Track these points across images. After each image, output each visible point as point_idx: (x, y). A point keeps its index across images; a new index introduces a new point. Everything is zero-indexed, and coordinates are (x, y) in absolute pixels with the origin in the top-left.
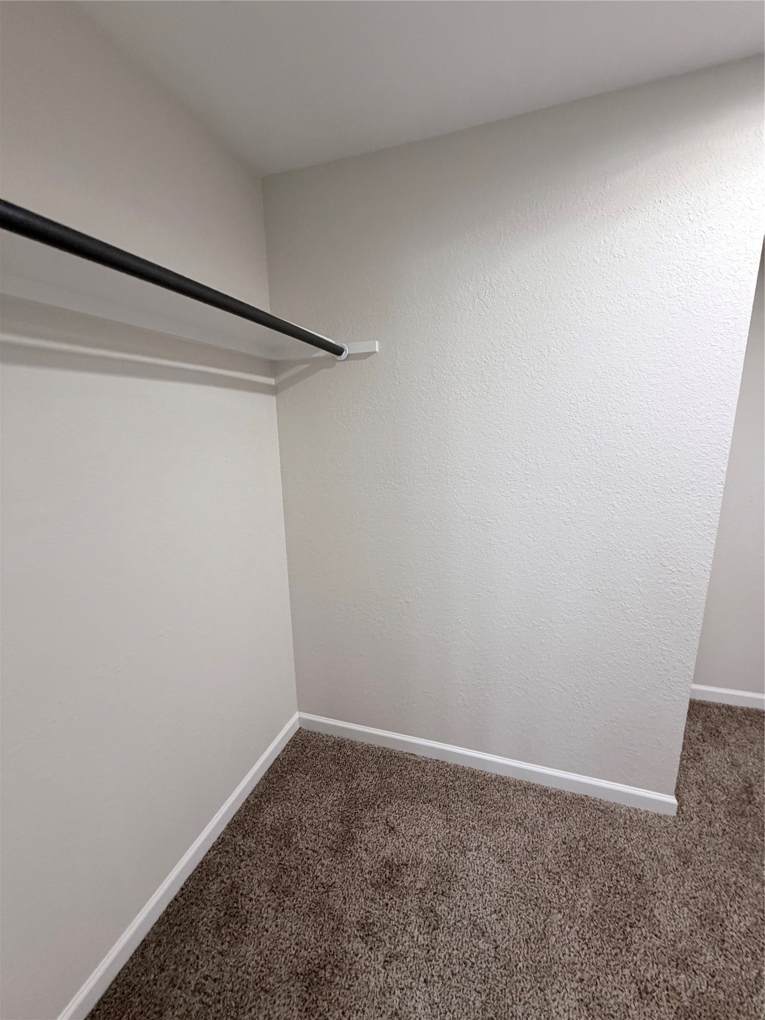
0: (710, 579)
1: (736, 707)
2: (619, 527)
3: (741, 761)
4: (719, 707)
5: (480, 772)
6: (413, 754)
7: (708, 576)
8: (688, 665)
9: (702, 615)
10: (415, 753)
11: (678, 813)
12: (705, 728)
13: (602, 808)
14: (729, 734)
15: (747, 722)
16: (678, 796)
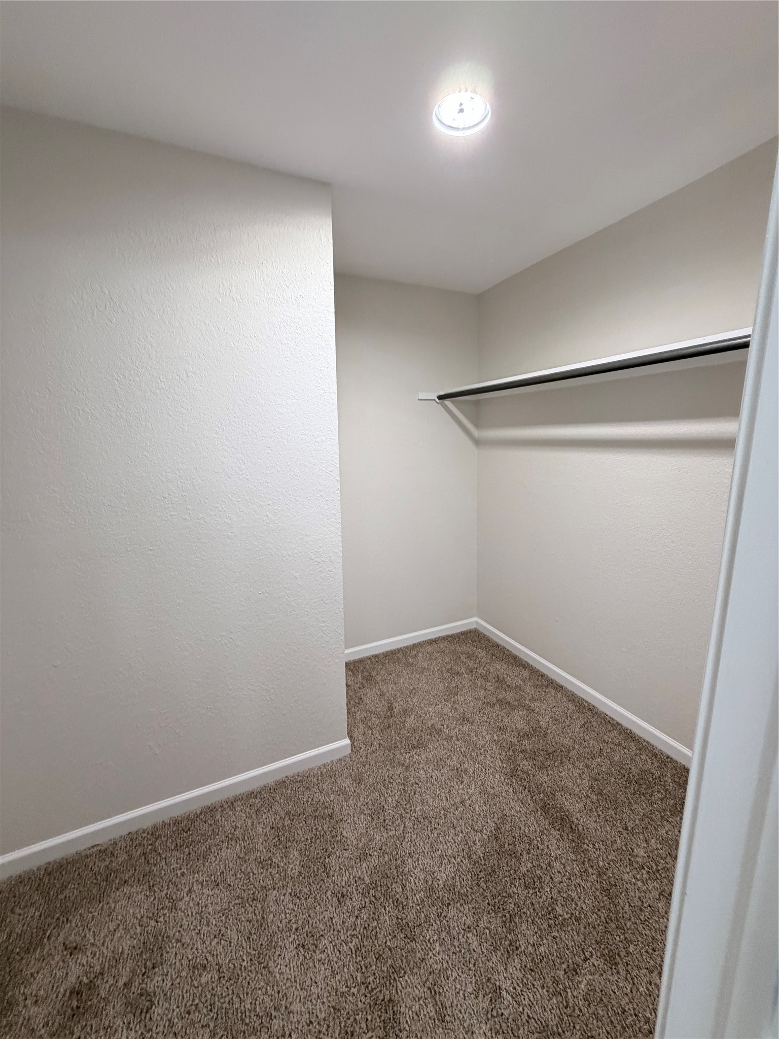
0: (343, 562)
1: (380, 654)
2: (275, 534)
3: (385, 691)
4: (369, 658)
5: (184, 816)
6: (95, 846)
7: (340, 560)
8: (339, 632)
9: (342, 590)
10: (97, 843)
11: (352, 750)
12: (363, 678)
13: (300, 778)
14: (377, 674)
15: (387, 661)
16: (351, 737)
